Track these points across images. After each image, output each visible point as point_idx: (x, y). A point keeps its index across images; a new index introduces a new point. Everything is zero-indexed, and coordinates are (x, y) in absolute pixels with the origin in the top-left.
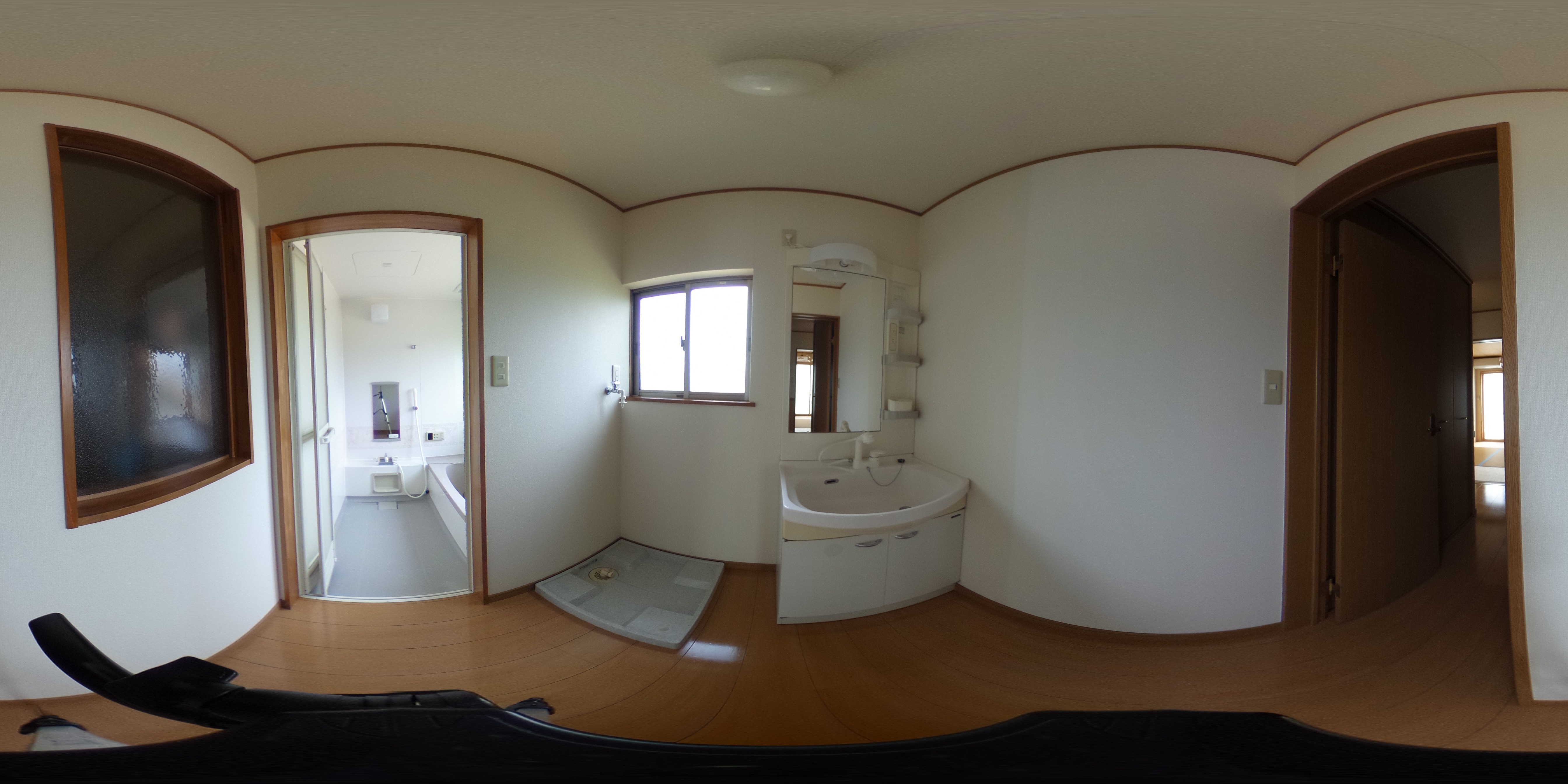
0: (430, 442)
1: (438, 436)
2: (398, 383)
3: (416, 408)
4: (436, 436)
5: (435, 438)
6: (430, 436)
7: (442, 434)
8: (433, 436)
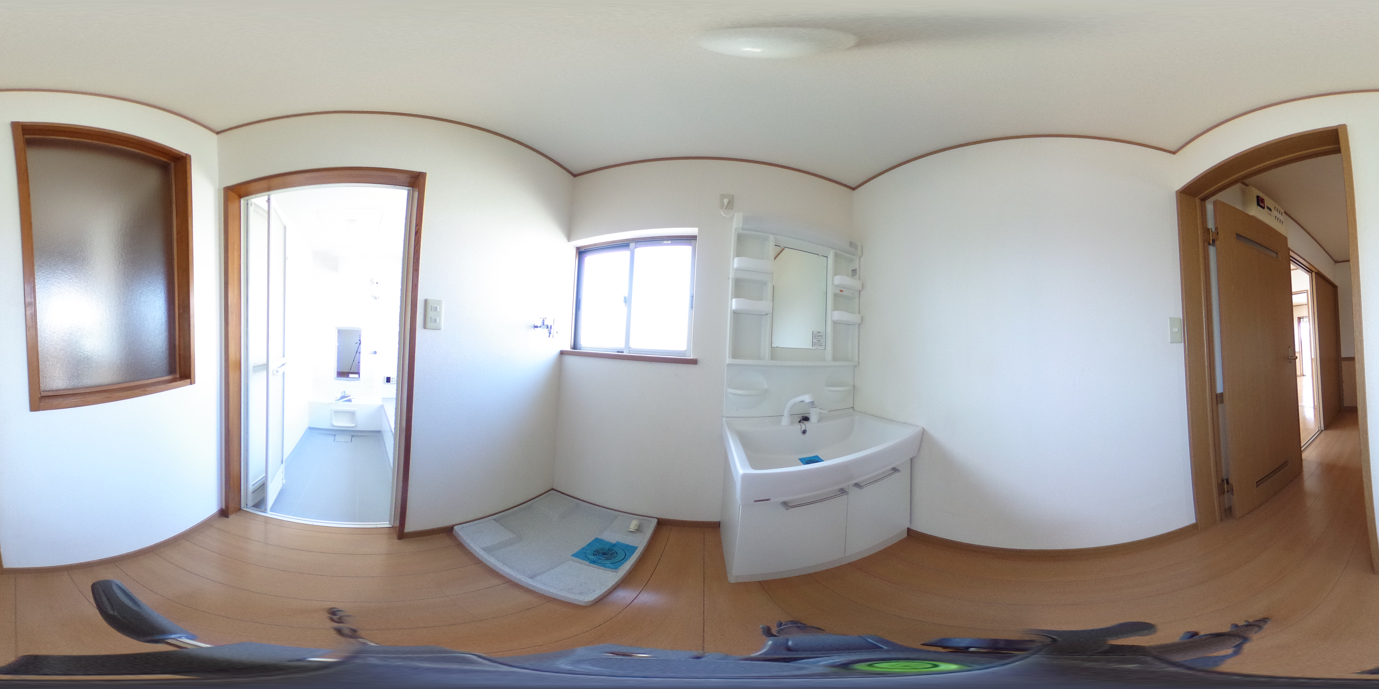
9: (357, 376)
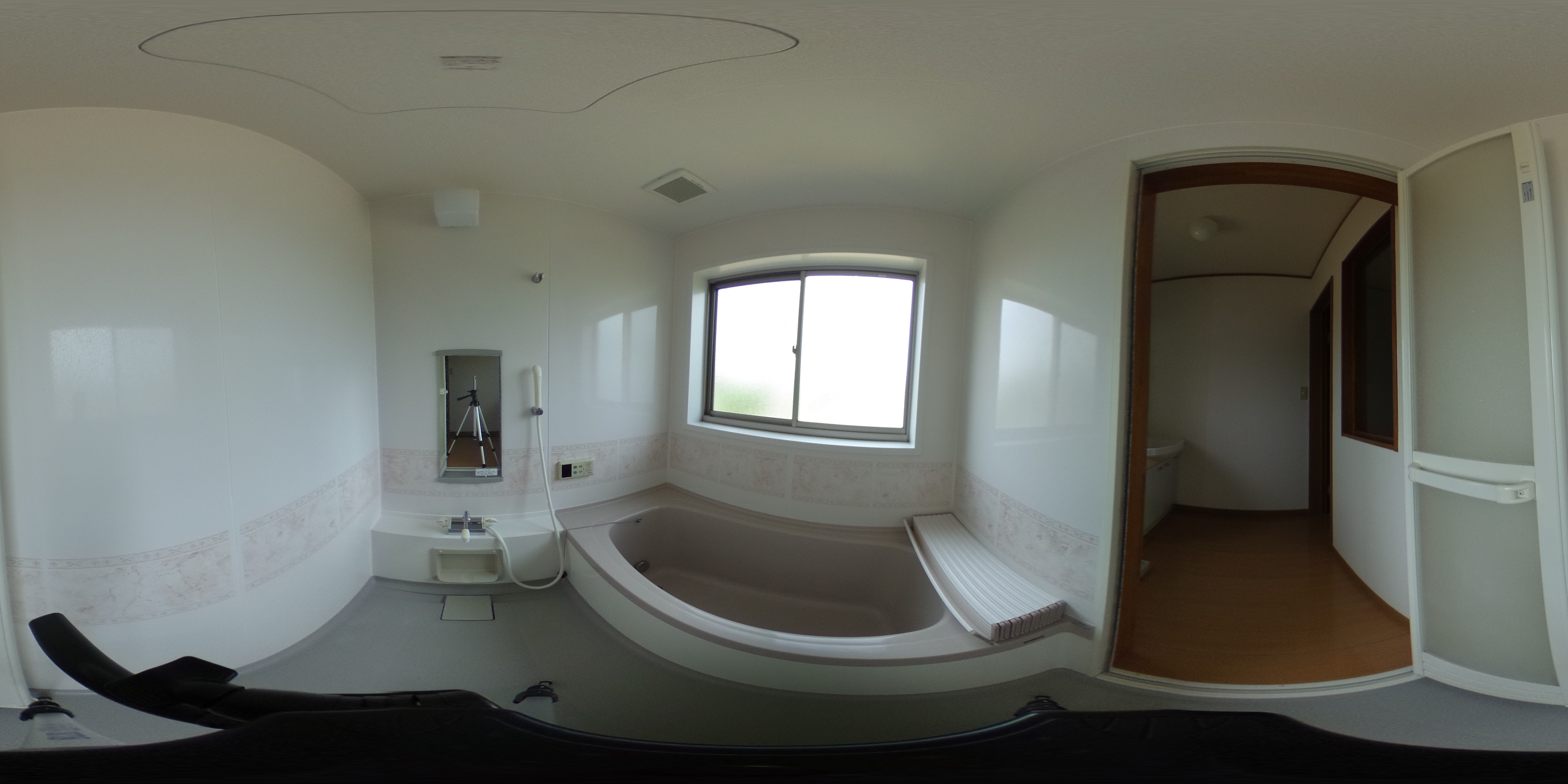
0: (567, 482)
1: (581, 469)
2: (500, 353)
3: (540, 412)
4: (578, 470)
5: (575, 473)
6: (567, 471)
7: (589, 464)
8: (573, 470)
9: (494, 471)
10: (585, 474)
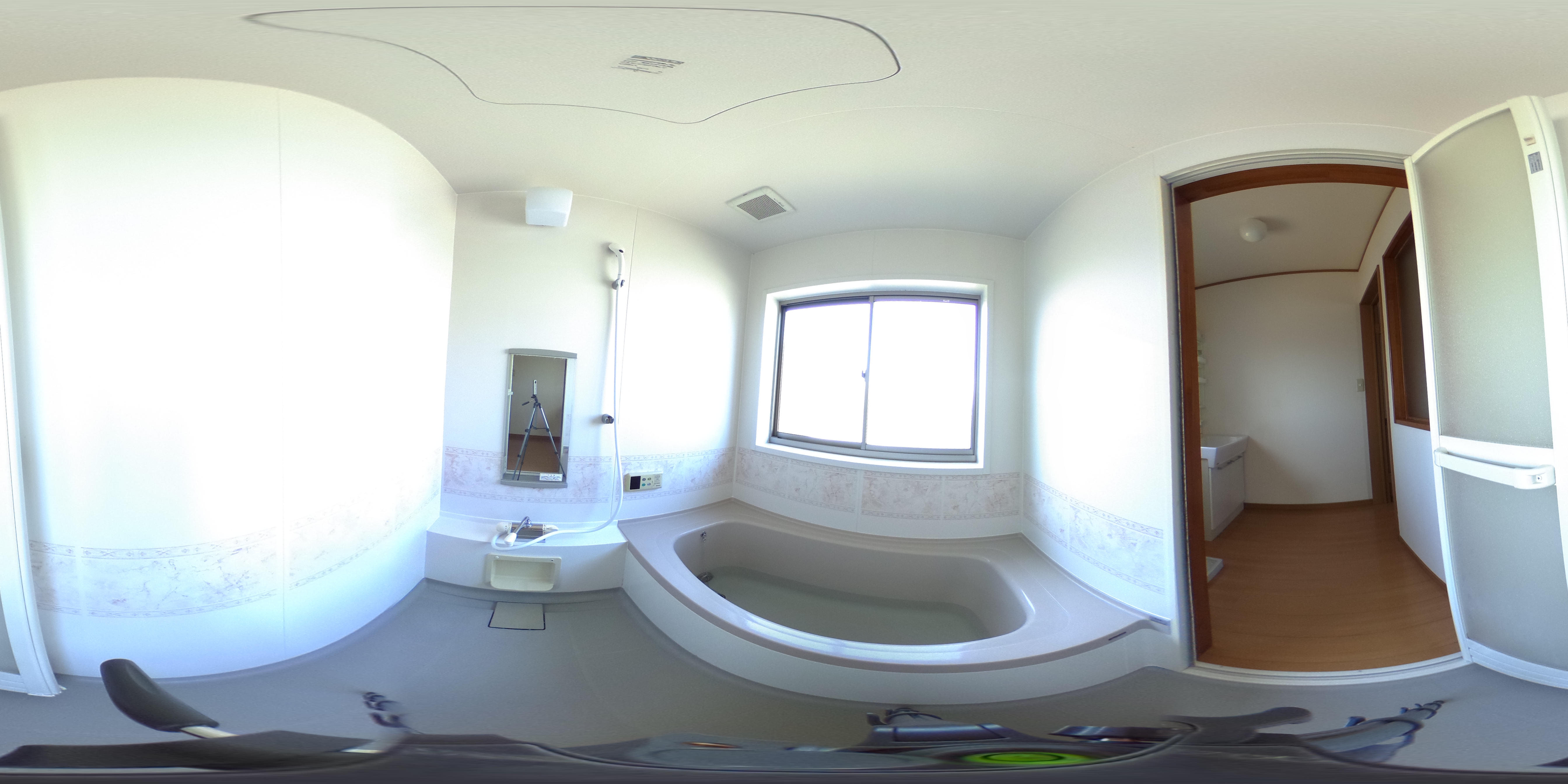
0: (635, 493)
1: (650, 482)
2: (574, 355)
3: (611, 420)
4: (646, 482)
5: (644, 485)
6: (635, 483)
7: (658, 477)
8: (642, 482)
9: (559, 477)
10: (654, 487)
